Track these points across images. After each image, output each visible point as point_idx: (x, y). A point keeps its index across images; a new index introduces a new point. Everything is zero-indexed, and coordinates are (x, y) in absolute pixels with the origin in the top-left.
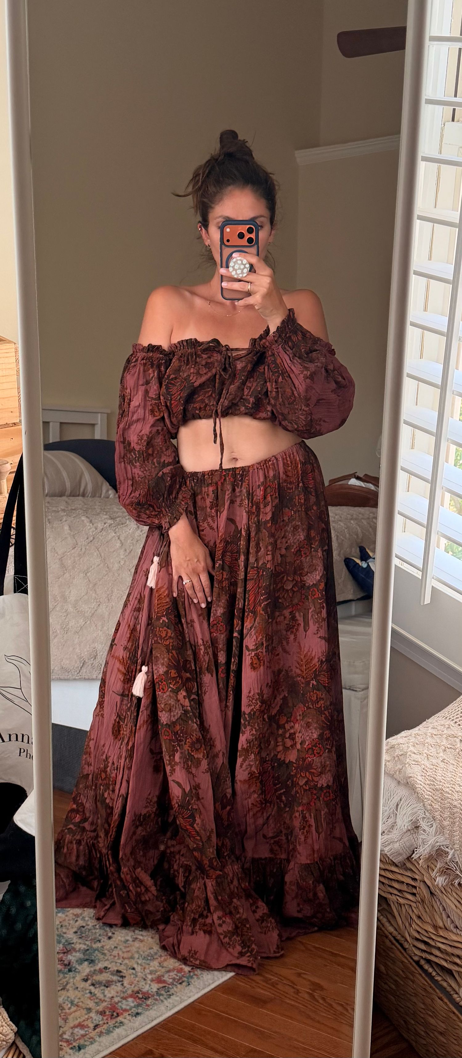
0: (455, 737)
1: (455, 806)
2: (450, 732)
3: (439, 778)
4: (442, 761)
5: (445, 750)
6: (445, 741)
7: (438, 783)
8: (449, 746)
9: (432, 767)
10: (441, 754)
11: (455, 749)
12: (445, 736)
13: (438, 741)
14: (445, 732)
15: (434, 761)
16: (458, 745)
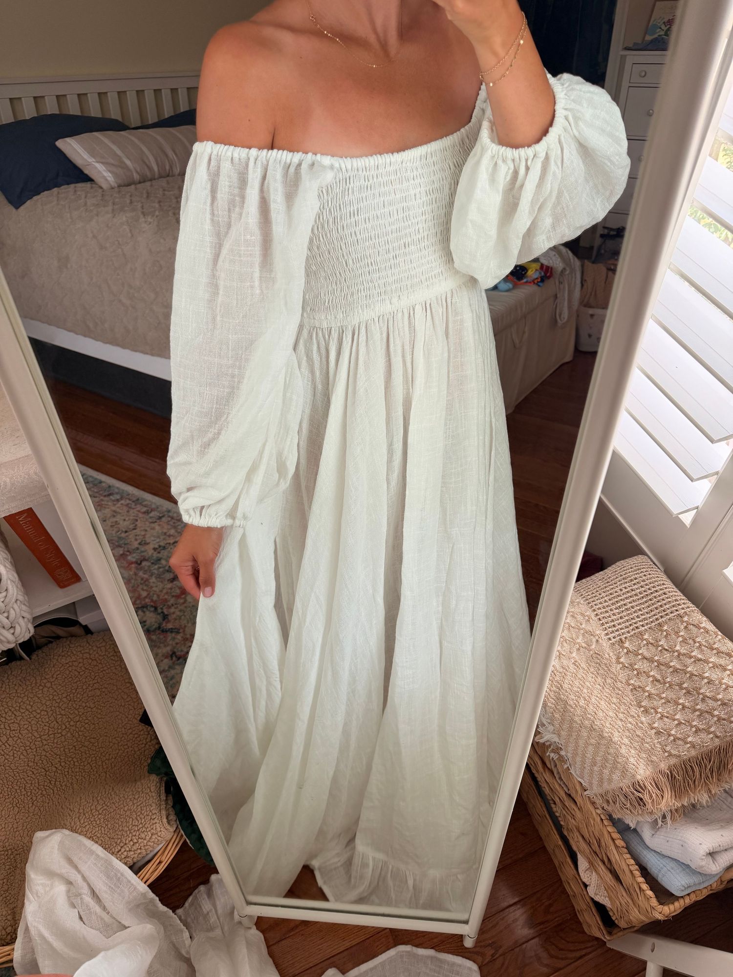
0: (592, 635)
1: (576, 722)
2: (589, 628)
3: (566, 686)
4: (573, 663)
5: (578, 649)
6: (581, 637)
7: (564, 692)
8: (584, 645)
9: (561, 670)
10: (574, 655)
11: (589, 650)
12: (582, 632)
13: (574, 636)
14: (583, 626)
15: (565, 662)
16: (593, 647)
